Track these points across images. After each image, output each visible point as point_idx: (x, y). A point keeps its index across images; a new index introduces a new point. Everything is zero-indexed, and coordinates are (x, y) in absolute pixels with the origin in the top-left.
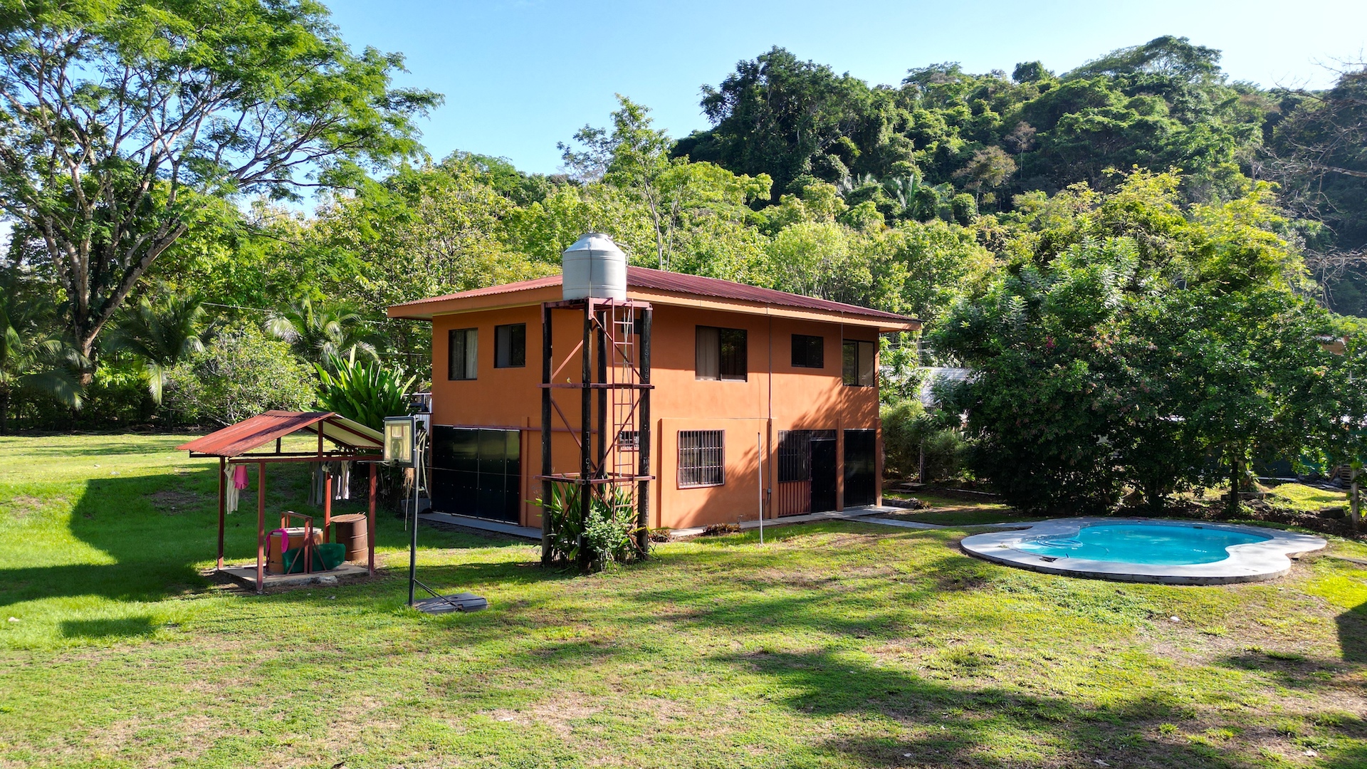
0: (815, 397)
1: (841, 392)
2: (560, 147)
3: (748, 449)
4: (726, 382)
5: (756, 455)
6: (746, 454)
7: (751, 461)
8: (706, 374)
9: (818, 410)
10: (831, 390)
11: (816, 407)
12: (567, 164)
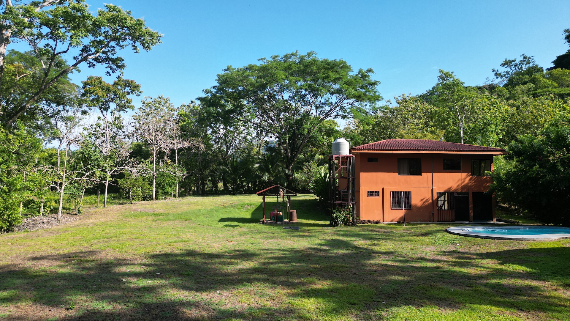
0: (456, 181)
1: (470, 180)
2: (493, 71)
3: (423, 198)
4: (412, 177)
5: (427, 201)
6: (422, 200)
7: (424, 202)
8: (403, 174)
9: (458, 186)
10: (465, 179)
11: (457, 185)
12: (497, 78)
